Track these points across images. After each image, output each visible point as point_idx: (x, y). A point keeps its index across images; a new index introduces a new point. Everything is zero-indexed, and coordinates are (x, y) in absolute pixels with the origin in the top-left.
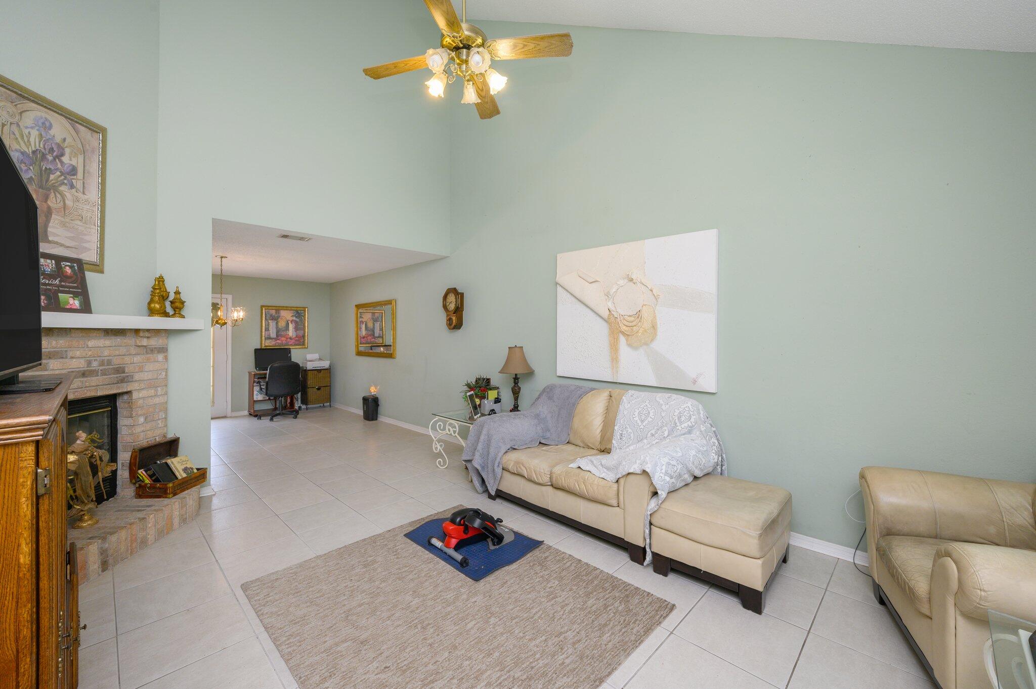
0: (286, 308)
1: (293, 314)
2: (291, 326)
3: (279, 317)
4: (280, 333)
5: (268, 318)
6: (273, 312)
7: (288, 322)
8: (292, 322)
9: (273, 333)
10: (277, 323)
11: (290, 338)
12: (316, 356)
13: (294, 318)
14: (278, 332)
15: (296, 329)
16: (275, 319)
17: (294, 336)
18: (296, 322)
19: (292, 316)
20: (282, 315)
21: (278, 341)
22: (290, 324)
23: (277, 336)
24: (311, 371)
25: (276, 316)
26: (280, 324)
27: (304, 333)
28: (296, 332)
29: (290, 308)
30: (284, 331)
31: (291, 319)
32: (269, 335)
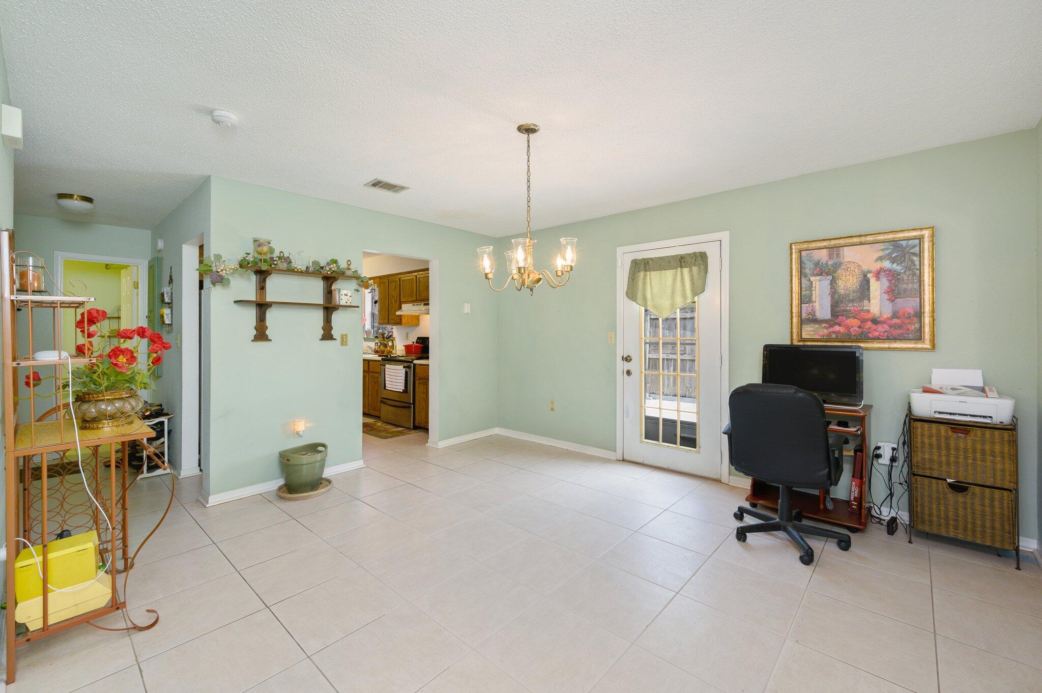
0: (860, 240)
1: (881, 254)
2: (877, 288)
3: (837, 266)
4: (842, 307)
5: (807, 271)
6: (823, 255)
7: (865, 276)
8: (877, 275)
9: (822, 309)
10: (833, 282)
11: (875, 321)
12: (975, 378)
13: (887, 264)
14: (835, 305)
15: (893, 293)
16: (828, 271)
17: (887, 313)
18: (893, 276)
19: (880, 259)
20: (846, 260)
21: (837, 328)
22: (873, 281)
23: (834, 314)
24: (926, 425)
25: (830, 263)
26: (841, 284)
27: (921, 305)
28: (892, 300)
29: (869, 238)
30: (852, 301)
31: (876, 266)
32: (813, 312)
